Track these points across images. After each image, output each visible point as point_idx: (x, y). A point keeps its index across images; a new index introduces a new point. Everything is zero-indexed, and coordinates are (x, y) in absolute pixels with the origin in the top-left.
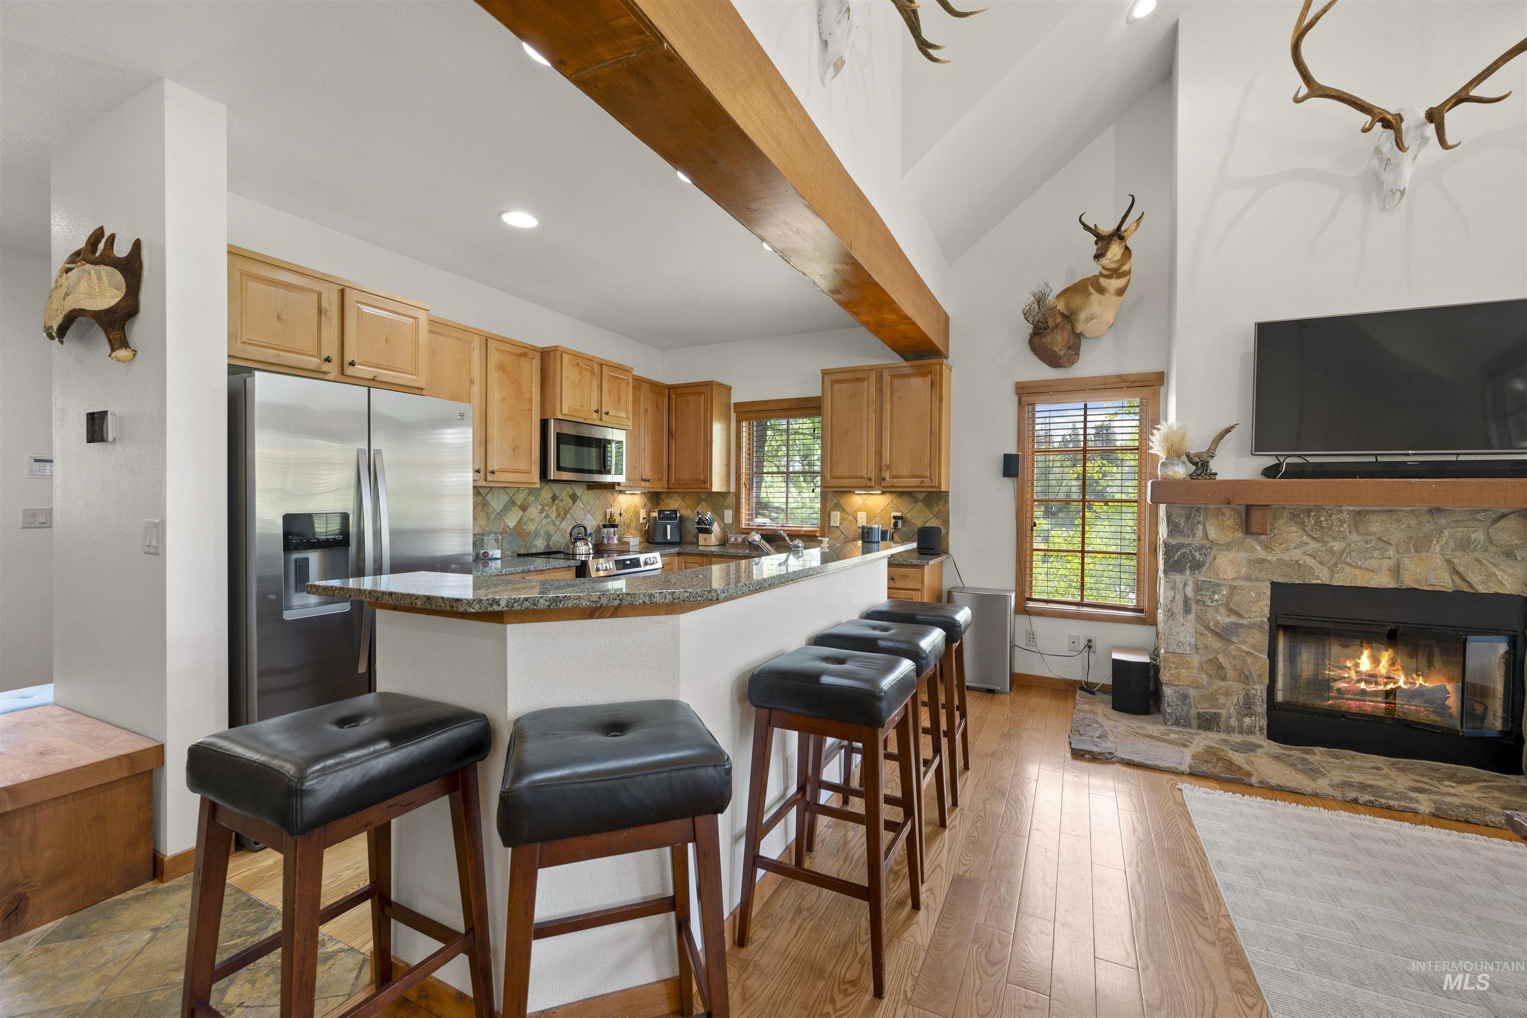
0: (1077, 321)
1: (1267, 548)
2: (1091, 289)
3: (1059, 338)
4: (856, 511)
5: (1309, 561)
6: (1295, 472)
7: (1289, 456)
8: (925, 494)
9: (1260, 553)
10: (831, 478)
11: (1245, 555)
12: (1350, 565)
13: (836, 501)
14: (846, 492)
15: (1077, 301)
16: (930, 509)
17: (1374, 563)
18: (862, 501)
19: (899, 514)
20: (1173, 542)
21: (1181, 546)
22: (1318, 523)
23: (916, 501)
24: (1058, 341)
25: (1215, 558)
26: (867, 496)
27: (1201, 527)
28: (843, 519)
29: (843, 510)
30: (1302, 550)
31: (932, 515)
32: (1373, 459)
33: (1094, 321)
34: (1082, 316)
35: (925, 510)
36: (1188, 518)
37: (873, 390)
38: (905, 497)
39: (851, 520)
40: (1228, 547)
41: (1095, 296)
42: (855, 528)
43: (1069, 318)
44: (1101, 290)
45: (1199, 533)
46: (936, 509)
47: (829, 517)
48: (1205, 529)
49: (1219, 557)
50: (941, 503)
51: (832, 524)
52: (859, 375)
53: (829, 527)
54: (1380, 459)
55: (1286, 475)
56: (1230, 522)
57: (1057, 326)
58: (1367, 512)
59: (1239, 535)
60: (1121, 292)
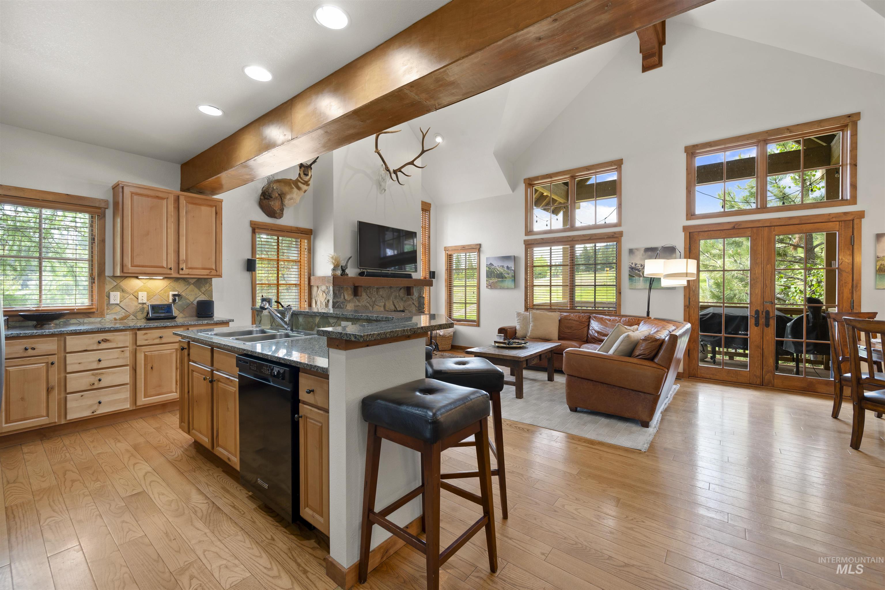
0: (285, 198)
1: (359, 301)
2: (294, 186)
3: (277, 204)
4: (137, 292)
5: (368, 305)
6: (369, 275)
7: (364, 269)
8: (195, 280)
9: (358, 303)
10: (132, 266)
11: (353, 304)
12: (377, 305)
13: (115, 284)
14: (127, 277)
15: (286, 189)
16: (199, 290)
17: (381, 304)
18: (142, 284)
19: (176, 293)
20: (335, 301)
21: (337, 302)
22: (370, 292)
23: (189, 284)
24: (275, 205)
25: (346, 306)
26: (147, 281)
27: (343, 294)
28: (122, 299)
29: (123, 291)
30: (367, 301)
31: (201, 293)
32: (380, 271)
33: (292, 200)
34: (288, 197)
35: (196, 290)
36: (339, 291)
37: (171, 208)
38: (180, 281)
39: (131, 299)
40: (349, 301)
41: (295, 190)
42: (136, 304)
43: (282, 196)
44: (299, 188)
45: (342, 297)
46: (203, 289)
47: (109, 297)
48: (344, 295)
49: (348, 305)
50: (207, 285)
51: (112, 301)
52: (161, 195)
53: (109, 304)
54: (382, 271)
55: (367, 276)
56: (350, 292)
57: (276, 198)
58: (379, 288)
59: (352, 297)
60: (305, 191)
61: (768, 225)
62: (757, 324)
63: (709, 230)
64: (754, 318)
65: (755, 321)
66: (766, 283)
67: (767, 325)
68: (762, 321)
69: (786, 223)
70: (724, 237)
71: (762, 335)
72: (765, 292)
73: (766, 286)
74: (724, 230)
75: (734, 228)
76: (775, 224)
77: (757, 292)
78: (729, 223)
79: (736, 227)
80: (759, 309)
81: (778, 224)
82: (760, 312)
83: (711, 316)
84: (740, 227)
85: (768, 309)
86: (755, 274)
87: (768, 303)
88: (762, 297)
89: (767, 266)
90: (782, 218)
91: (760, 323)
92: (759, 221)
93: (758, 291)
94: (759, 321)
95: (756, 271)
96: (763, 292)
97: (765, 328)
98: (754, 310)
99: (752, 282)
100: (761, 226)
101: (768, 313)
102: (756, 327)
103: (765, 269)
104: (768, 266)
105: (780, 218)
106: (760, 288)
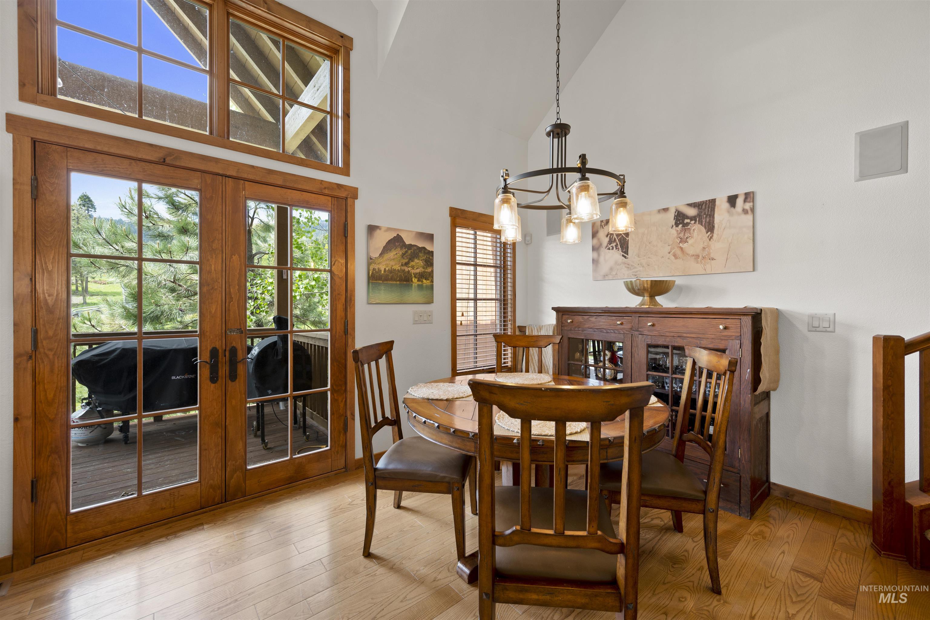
61: (234, 174)
62: (214, 379)
63: (99, 148)
64: (208, 366)
65: (211, 374)
66: (230, 291)
67: (233, 376)
68: (223, 370)
69: (264, 180)
70: (140, 177)
71: (224, 398)
72: (229, 310)
73: (231, 298)
74: (141, 160)
75: (163, 162)
76: (245, 176)
77: (213, 312)
78: (151, 145)
79: (168, 160)
80: (217, 347)
81: (251, 177)
82: (220, 351)
83: (118, 355)
84: (177, 163)
85: (234, 344)
86: (210, 272)
87: (234, 331)
88: (224, 320)
89: (231, 257)
90: (257, 167)
91: (220, 374)
92: (216, 160)
93: (215, 308)
94: (217, 373)
95: (211, 265)
96: (226, 311)
97: (230, 383)
98: (209, 348)
99: (205, 289)
100: (221, 172)
101: (233, 351)
102: (213, 385)
103: (228, 263)
104: (234, 257)
105: (253, 167)
106: (220, 302)
